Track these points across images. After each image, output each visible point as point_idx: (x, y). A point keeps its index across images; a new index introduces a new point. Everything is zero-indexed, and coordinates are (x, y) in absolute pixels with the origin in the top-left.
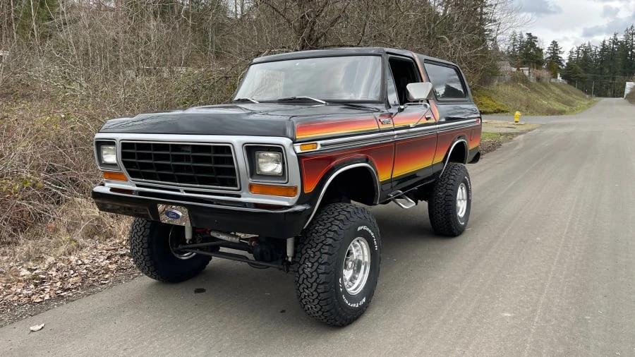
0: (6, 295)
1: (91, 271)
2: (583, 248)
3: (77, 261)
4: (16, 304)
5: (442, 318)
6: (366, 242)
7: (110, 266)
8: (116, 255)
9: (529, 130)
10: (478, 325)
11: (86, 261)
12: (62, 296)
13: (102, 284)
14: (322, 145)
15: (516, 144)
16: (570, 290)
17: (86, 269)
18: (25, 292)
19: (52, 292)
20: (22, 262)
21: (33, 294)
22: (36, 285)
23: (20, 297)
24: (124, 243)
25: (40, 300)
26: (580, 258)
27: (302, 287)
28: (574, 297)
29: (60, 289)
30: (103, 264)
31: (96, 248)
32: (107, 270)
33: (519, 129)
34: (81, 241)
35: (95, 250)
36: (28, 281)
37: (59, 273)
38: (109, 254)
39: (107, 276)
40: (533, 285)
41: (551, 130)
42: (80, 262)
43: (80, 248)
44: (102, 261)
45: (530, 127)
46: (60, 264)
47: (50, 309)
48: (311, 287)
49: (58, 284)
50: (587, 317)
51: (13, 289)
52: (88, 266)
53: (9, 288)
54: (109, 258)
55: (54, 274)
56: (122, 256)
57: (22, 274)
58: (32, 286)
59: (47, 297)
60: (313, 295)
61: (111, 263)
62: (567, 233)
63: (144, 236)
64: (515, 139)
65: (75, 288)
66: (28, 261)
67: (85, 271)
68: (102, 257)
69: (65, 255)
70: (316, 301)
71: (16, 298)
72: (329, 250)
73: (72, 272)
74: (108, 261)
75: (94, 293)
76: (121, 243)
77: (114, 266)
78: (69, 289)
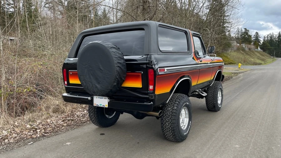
0: (21, 135)
1: (56, 126)
2: (271, 120)
3: (50, 122)
4: (26, 138)
7: (64, 124)
8: (66, 120)
9: (245, 72)
11: (54, 122)
12: (45, 135)
13: (61, 131)
15: (240, 77)
16: (265, 137)
17: (54, 125)
18: (29, 134)
19: (40, 134)
20: (27, 122)
21: (33, 135)
22: (33, 131)
23: (27, 136)
24: (70, 115)
25: (36, 137)
26: (270, 124)
28: (267, 139)
29: (44, 133)
30: (61, 123)
31: (57, 117)
32: (63, 126)
33: (240, 71)
34: (51, 114)
35: (57, 118)
36: (30, 129)
37: (43, 126)
38: (63, 119)
39: (63, 128)
40: (248, 135)
41: (255, 72)
43: (51, 117)
45: (246, 70)
46: (43, 123)
47: (40, 140)
49: (43, 131)
50: (273, 148)
51: (24, 133)
52: (55, 124)
53: (22, 132)
54: (63, 121)
55: (41, 127)
56: (68, 120)
57: (27, 127)
58: (32, 131)
59: (39, 136)
61: (64, 123)
62: (264, 114)
64: (238, 75)
65: (50, 132)
66: (30, 122)
67: (53, 126)
68: (60, 120)
69: (45, 119)
71: (25, 136)
73: (48, 126)
74: (63, 122)
75: (58, 134)
76: (68, 115)
77: (65, 124)
78: (47, 133)
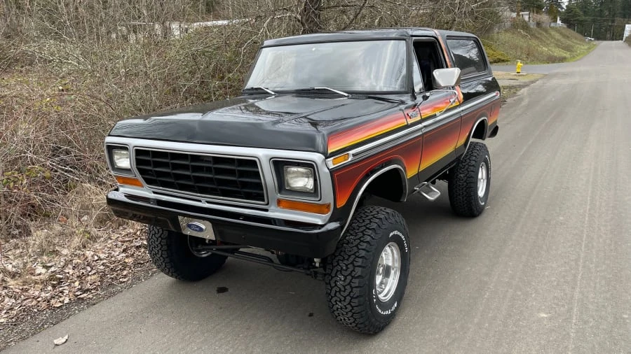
0: (25, 300)
1: (108, 267)
2: (609, 228)
3: (92, 256)
4: (36, 310)
5: (476, 320)
6: (396, 245)
7: (126, 261)
8: (132, 247)
9: (533, 82)
10: (515, 329)
11: (102, 256)
12: (82, 299)
13: (121, 283)
14: (354, 155)
15: (521, 100)
16: (603, 282)
17: (103, 264)
18: (43, 295)
19: (71, 294)
20: (36, 257)
21: (53, 297)
22: (54, 286)
23: (39, 302)
24: (138, 233)
25: (60, 304)
26: (608, 241)
27: (334, 299)
28: (609, 291)
29: (79, 289)
30: (119, 258)
31: (110, 238)
32: (125, 266)
33: (522, 80)
34: (94, 231)
35: (110, 241)
36: (44, 283)
37: (76, 270)
38: (124, 247)
39: (125, 273)
40: (564, 277)
41: (555, 82)
42: (96, 258)
43: (94, 239)
44: (118, 255)
45: (532, 78)
46: (76, 261)
47: (70, 315)
48: (344, 300)
49: (77, 283)
50: (626, 316)
51: (31, 292)
52: (105, 261)
53: (27, 290)
54: (124, 251)
55: (71, 272)
56: (138, 247)
57: (38, 272)
58: (50, 288)
59: (67, 301)
60: (346, 308)
61: (127, 257)
62: (590, 210)
63: (162, 239)
64: (519, 93)
65: (94, 289)
66: (42, 255)
67: (102, 267)
68: (117, 249)
69: (80, 249)
70: (350, 314)
71: (34, 303)
72: (362, 263)
73: (89, 269)
74: (124, 255)
75: (114, 293)
76: (135, 234)
77: (130, 261)
78: (88, 290)
